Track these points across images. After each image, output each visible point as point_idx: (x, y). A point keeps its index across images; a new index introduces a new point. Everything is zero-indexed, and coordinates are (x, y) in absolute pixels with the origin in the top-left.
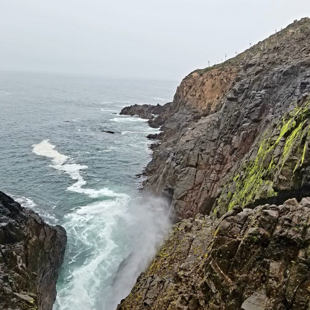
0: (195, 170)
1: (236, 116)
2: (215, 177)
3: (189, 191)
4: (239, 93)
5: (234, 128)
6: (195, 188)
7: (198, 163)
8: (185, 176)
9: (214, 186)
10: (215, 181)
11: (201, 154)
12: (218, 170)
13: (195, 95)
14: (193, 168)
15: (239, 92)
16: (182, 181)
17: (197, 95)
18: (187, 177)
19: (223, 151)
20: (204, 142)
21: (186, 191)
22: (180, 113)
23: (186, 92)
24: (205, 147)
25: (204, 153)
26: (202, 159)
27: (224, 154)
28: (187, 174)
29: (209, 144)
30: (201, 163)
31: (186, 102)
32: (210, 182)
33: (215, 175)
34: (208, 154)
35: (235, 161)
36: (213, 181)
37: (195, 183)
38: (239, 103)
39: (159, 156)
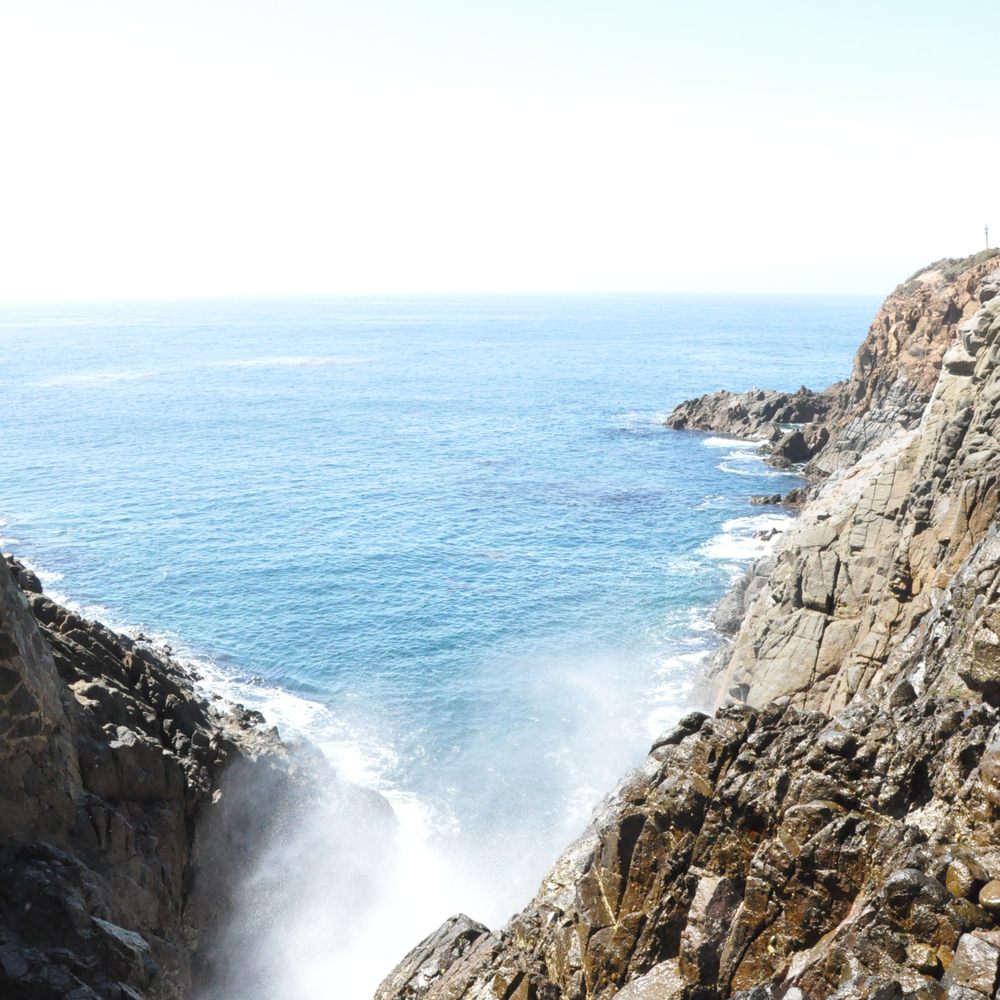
0: (822, 621)
1: (960, 426)
2: (880, 645)
3: (793, 696)
4: (979, 345)
5: (950, 468)
6: (815, 685)
7: (833, 595)
8: (785, 640)
9: (873, 677)
10: (877, 660)
11: (846, 565)
12: (892, 619)
13: (928, 353)
14: (816, 614)
15: (979, 340)
16: (774, 658)
17: (933, 353)
18: (792, 645)
19: (910, 551)
20: (860, 522)
21: (786, 694)
22: (871, 419)
23: (898, 343)
24: (864, 537)
25: (856, 558)
26: (850, 581)
27: (912, 563)
28: (792, 634)
29: (878, 527)
30: (844, 597)
31: (895, 379)
32: (859, 663)
33: (878, 637)
34: (871, 562)
35: (944, 589)
36: (872, 659)
37: (817, 668)
38: (975, 380)
39: (758, 574)
